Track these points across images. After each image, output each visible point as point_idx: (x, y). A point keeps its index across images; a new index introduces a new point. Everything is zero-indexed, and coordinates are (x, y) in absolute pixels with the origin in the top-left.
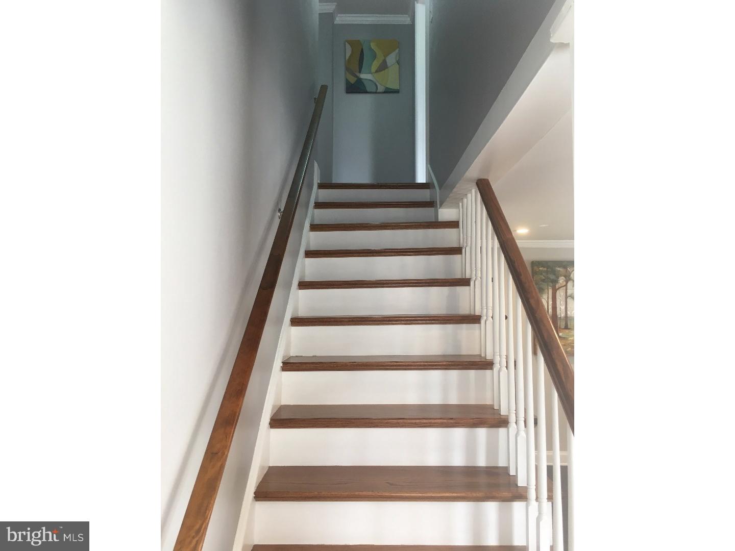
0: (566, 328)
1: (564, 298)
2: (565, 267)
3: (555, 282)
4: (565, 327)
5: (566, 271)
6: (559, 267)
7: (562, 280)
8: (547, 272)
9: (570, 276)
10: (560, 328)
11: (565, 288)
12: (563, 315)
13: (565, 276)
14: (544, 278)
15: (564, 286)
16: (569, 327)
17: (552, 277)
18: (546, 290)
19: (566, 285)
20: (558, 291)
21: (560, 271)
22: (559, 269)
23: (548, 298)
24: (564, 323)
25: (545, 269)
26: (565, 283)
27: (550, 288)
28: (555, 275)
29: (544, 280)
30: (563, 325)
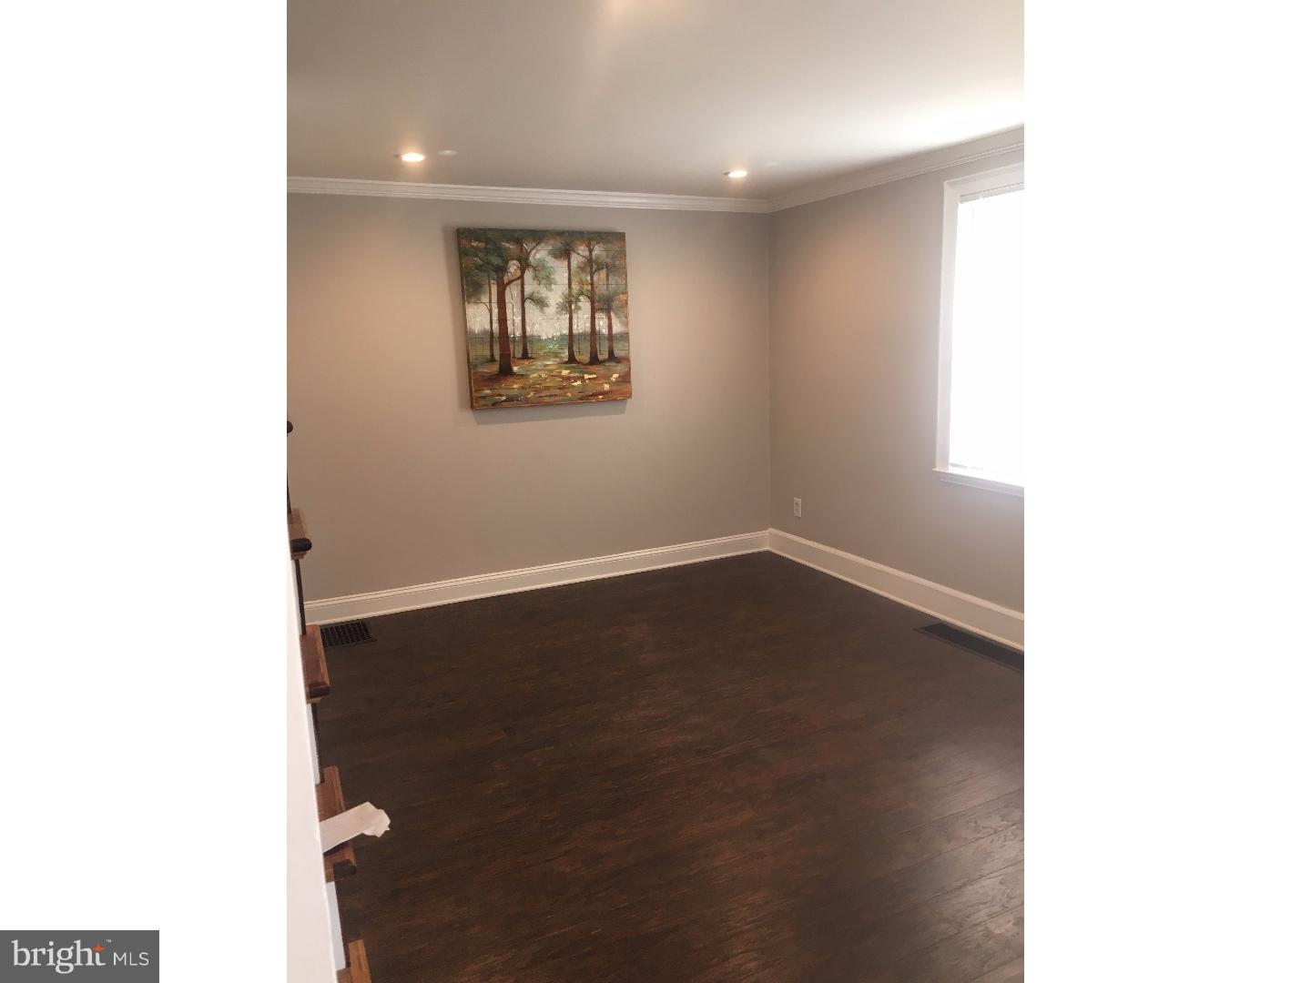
0: (525, 356)
1: (519, 300)
2: (519, 242)
3: (502, 270)
4: (523, 354)
5: (522, 249)
6: (508, 241)
7: (513, 267)
8: (487, 251)
9: (528, 258)
10: (514, 357)
11: (519, 281)
12: (518, 333)
13: (519, 260)
14: (481, 263)
15: (518, 279)
16: (529, 355)
17: (496, 261)
18: (487, 287)
19: (522, 277)
20: (508, 288)
21: (509, 248)
22: (507, 245)
23: (490, 302)
24: (521, 349)
25: (482, 245)
26: (519, 274)
27: (492, 282)
28: (500, 256)
29: (481, 266)
30: (519, 353)
